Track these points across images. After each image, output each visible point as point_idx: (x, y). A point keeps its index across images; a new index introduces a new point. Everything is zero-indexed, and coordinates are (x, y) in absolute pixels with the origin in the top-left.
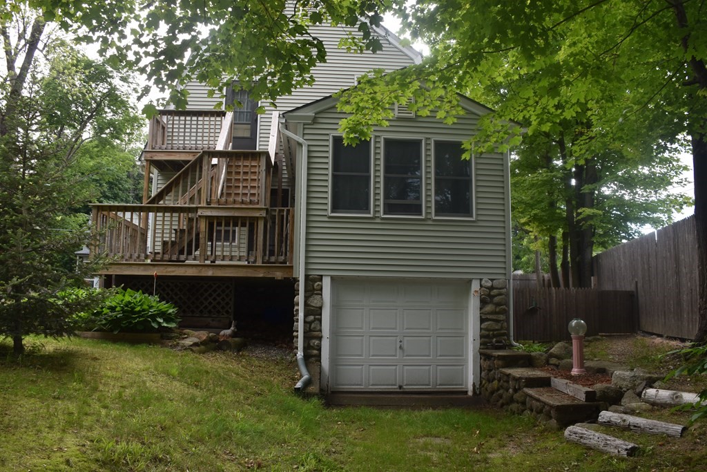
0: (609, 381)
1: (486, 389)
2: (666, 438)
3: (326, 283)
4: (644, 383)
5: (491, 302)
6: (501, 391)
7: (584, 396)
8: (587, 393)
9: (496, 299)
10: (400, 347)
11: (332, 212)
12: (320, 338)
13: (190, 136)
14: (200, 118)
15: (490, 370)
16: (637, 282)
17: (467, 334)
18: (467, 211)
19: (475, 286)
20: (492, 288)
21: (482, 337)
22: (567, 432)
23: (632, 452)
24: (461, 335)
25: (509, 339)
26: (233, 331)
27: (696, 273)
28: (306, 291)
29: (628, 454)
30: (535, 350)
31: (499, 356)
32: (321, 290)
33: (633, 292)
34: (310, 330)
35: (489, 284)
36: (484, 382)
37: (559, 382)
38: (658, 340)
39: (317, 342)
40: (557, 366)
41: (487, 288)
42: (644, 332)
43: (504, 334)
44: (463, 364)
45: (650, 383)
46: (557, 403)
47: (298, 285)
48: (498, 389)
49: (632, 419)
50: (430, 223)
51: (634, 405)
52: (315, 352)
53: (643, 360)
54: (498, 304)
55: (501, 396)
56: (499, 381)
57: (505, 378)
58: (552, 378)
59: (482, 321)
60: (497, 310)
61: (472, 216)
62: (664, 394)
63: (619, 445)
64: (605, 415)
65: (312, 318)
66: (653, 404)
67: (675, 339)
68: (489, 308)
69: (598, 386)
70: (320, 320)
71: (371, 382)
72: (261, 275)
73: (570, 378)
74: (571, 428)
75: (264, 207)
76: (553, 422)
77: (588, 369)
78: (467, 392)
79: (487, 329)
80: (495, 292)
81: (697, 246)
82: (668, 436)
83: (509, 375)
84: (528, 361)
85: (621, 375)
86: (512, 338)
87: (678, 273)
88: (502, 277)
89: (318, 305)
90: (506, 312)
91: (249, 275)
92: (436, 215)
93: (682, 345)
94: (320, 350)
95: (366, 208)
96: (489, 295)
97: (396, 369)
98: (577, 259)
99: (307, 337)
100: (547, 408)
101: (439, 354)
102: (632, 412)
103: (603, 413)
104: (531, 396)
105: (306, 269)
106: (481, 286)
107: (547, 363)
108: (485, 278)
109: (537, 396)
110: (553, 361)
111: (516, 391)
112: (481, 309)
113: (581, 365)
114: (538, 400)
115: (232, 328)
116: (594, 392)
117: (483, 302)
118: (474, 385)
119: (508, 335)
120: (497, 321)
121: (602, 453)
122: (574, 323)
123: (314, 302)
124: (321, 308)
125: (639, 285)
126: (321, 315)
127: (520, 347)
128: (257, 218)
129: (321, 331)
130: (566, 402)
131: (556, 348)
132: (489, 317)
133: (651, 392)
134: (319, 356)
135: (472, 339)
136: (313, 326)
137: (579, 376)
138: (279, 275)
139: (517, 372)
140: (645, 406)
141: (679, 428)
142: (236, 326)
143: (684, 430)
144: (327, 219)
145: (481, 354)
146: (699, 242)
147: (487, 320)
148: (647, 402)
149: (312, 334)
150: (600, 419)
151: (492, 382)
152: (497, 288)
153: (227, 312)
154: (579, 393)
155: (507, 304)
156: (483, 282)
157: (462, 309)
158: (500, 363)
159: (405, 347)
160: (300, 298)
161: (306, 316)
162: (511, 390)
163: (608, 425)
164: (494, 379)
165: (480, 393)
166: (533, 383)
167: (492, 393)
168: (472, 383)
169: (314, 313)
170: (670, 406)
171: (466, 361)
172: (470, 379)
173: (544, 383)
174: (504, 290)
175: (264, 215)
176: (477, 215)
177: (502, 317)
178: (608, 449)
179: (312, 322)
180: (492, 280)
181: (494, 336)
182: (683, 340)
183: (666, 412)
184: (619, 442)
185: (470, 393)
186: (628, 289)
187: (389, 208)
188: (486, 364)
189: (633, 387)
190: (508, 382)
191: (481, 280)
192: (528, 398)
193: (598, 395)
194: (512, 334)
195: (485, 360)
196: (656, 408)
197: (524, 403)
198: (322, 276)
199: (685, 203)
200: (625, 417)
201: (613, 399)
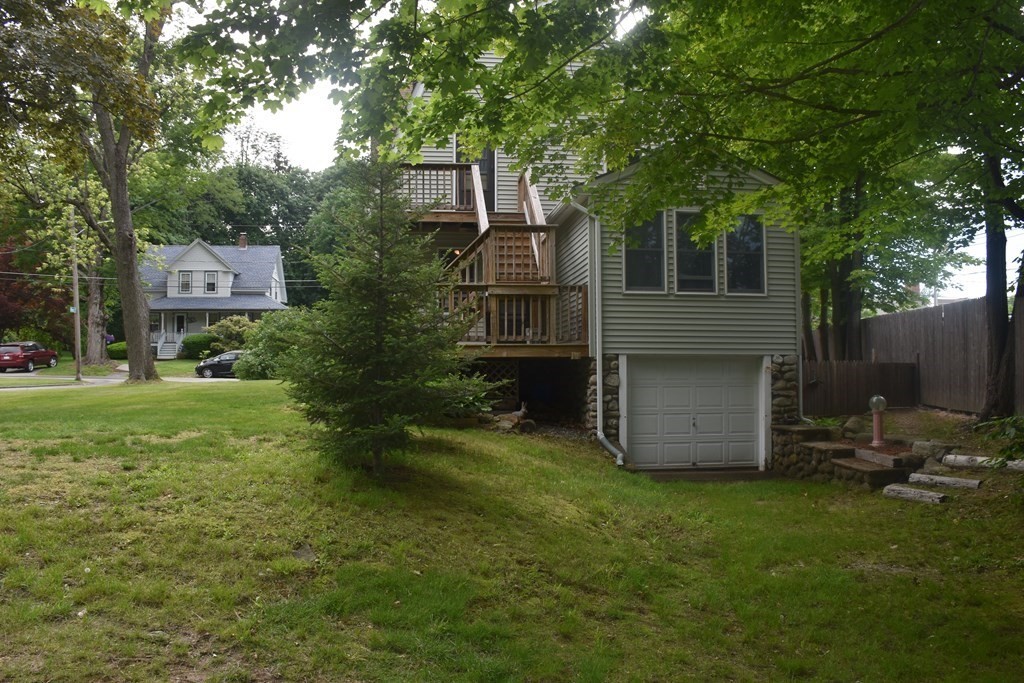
0: (910, 451)
1: (781, 464)
2: (968, 490)
3: (623, 362)
4: (944, 451)
5: (782, 378)
6: (801, 464)
7: (892, 463)
8: (894, 460)
9: (787, 375)
10: (694, 425)
11: (627, 289)
12: (618, 417)
13: (430, 194)
14: (441, 173)
15: (785, 445)
16: (918, 355)
17: (758, 410)
18: (759, 287)
19: (767, 363)
20: (782, 364)
21: (773, 412)
22: (886, 490)
23: (943, 500)
24: (752, 411)
25: (798, 415)
26: (524, 413)
27: (985, 351)
28: (604, 370)
29: (940, 502)
30: (829, 425)
31: (799, 431)
32: (618, 369)
33: (913, 364)
34: (608, 410)
35: (780, 360)
36: (776, 457)
37: (862, 453)
38: (943, 414)
39: (615, 421)
40: (853, 439)
41: (779, 364)
42: (924, 405)
43: (793, 410)
44: (754, 439)
45: (949, 451)
46: (869, 470)
47: (595, 365)
48: (797, 462)
49: (937, 478)
50: (723, 299)
51: (937, 468)
52: (614, 431)
53: (936, 432)
54: (789, 380)
55: (801, 469)
56: (798, 454)
57: (807, 451)
58: (857, 450)
59: (774, 397)
60: (788, 385)
61: (763, 292)
62: (962, 459)
63: (933, 496)
64: (915, 477)
65: (609, 397)
66: (952, 467)
67: (961, 412)
68: (780, 384)
69: (903, 455)
70: (617, 399)
71: (666, 460)
72: (556, 355)
73: (873, 448)
74: (888, 487)
75: (555, 284)
76: (866, 485)
77: (887, 441)
78: (757, 468)
79: (778, 405)
80: (786, 368)
81: (986, 327)
82: (969, 488)
83: (811, 449)
84: (826, 435)
85: (920, 445)
86: (801, 413)
87: (966, 349)
88: (793, 353)
89: (616, 384)
90: (796, 388)
91: (545, 355)
92: (729, 292)
93: (968, 418)
94: (617, 429)
95: (659, 285)
96: (780, 371)
97: (689, 447)
98: (842, 323)
99: (606, 417)
100: (859, 474)
101: (731, 430)
102: (936, 474)
103: (913, 475)
104: (840, 466)
105: (603, 349)
106: (772, 362)
107: (844, 437)
108: (777, 354)
109: (847, 465)
110: (849, 434)
111: (820, 462)
112: (772, 385)
113: (881, 438)
114: (850, 468)
115: (523, 410)
116: (900, 460)
117: (775, 378)
118: (766, 460)
119: (798, 410)
120: (788, 397)
121: (918, 502)
122: (875, 399)
123: (612, 381)
124: (618, 387)
125: (922, 358)
126: (617, 393)
127: (810, 422)
128: (550, 296)
129: (618, 410)
130: (877, 469)
131: (851, 422)
132: (781, 393)
133: (950, 457)
134: (617, 435)
135: (764, 415)
136: (611, 405)
137: (880, 447)
138: (575, 355)
139: (822, 445)
140: (945, 469)
141: (977, 482)
142: (527, 408)
143: (980, 483)
144: (621, 297)
145: (773, 429)
146: (989, 324)
147: (779, 396)
148: (947, 465)
149: (610, 414)
150: (910, 480)
151: (789, 456)
152: (788, 364)
153: (513, 393)
154: (887, 461)
155: (797, 380)
156: (775, 358)
157: (751, 385)
158: (800, 437)
159: (698, 424)
160: (598, 378)
161: (604, 395)
162: (813, 462)
163: (918, 484)
164: (792, 453)
165: (772, 468)
166: (839, 454)
167: (788, 467)
168: (764, 458)
169: (611, 391)
170: (966, 468)
171: (757, 437)
172: (762, 456)
173: (850, 454)
174: (794, 366)
175: (557, 293)
176: (769, 290)
177: (793, 393)
178: (924, 499)
179: (610, 401)
180: (783, 356)
181: (785, 412)
182: (969, 414)
183: (964, 472)
184: (931, 494)
185: (762, 469)
186: (908, 361)
187: (683, 285)
188: (780, 439)
189: (933, 455)
190: (810, 455)
191: (772, 356)
192: (836, 468)
193: (904, 461)
194: (801, 409)
195: (778, 435)
196: (955, 469)
197: (831, 473)
198: (618, 355)
199: (964, 261)
200: (932, 477)
201: (918, 464)
